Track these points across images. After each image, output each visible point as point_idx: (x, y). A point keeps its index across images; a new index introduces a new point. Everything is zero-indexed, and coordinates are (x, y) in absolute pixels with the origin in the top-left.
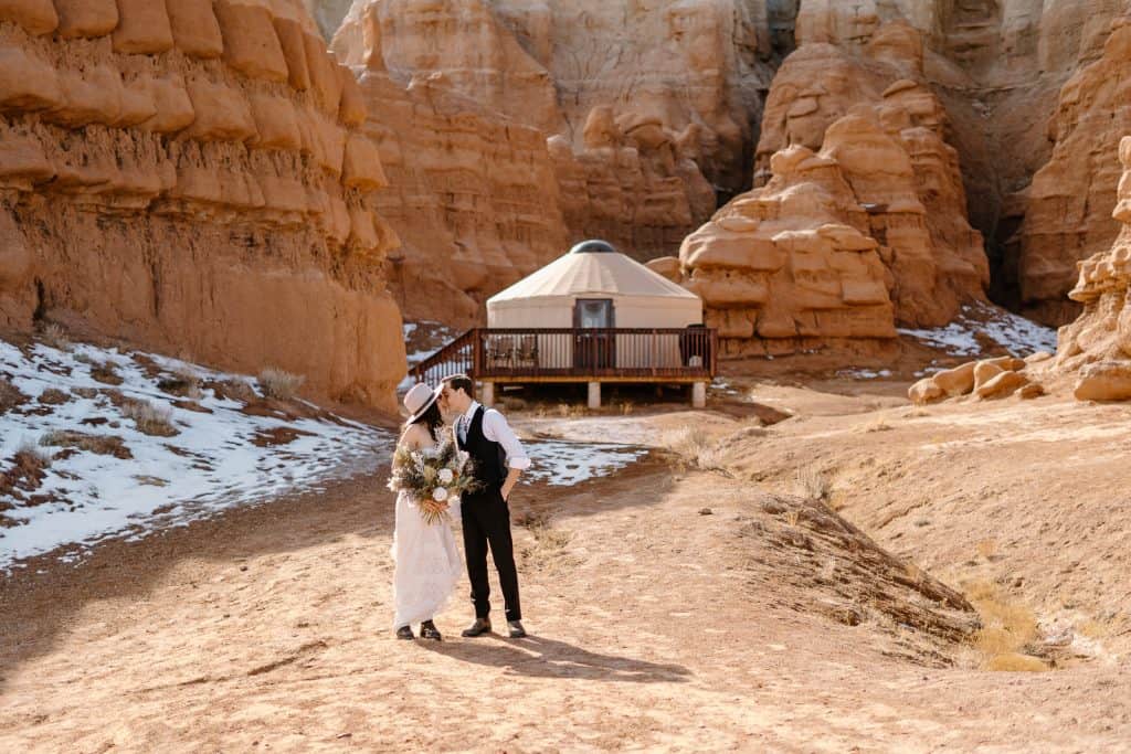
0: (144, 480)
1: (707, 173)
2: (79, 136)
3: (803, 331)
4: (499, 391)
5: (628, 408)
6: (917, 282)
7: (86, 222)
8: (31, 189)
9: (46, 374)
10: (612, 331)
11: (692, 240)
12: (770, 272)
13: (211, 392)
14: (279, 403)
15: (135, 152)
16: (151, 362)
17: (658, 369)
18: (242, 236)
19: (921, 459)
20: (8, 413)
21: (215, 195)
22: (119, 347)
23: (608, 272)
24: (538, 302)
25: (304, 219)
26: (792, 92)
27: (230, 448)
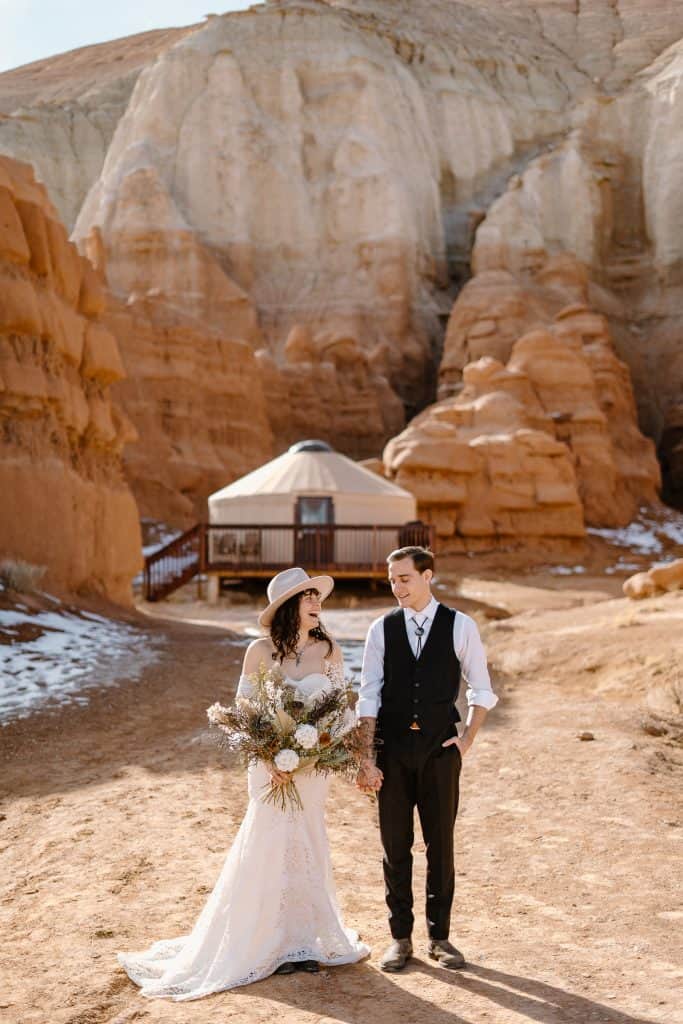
1: (395, 387)
3: (501, 530)
4: (224, 584)
5: (353, 602)
6: (601, 486)
10: (331, 527)
11: (395, 444)
12: (468, 475)
14: (20, 596)
23: (326, 471)
26: (472, 315)
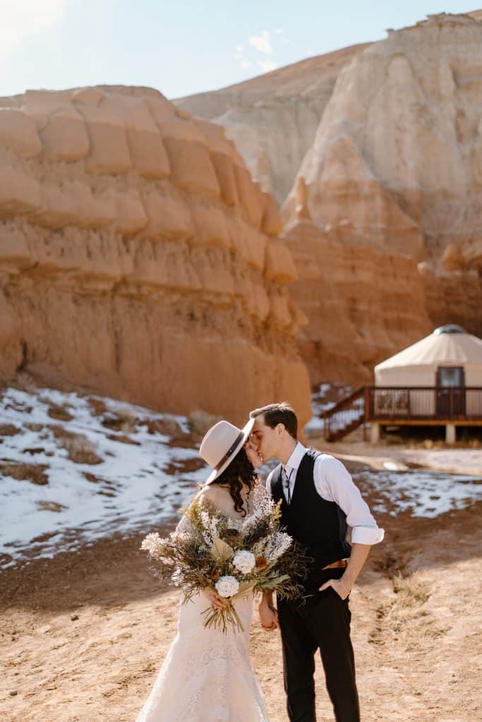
0: (45, 506)
2: (59, 235)
4: (383, 430)
5: (475, 443)
7: (64, 299)
8: (18, 272)
9: (11, 412)
10: (463, 389)
13: (145, 428)
15: (102, 247)
18: (185, 312)
21: (164, 280)
22: (78, 392)
23: (460, 348)
24: (411, 369)
25: (232, 300)
27: (142, 476)
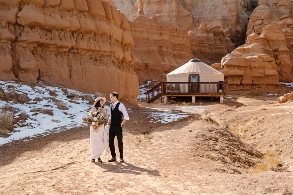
0: (54, 121)
1: (233, 41)
2: (50, 33)
3: (254, 83)
5: (201, 103)
7: (52, 54)
8: (37, 46)
9: (38, 94)
10: (199, 83)
11: (224, 58)
12: (246, 67)
13: (81, 98)
15: (65, 36)
16: (67, 91)
17: (210, 93)
18: (94, 58)
19: (269, 117)
20: (25, 104)
21: (86, 47)
22: (58, 87)
23: (198, 67)
24: (179, 75)
25: (110, 54)
26: (255, 19)
27: (81, 113)
